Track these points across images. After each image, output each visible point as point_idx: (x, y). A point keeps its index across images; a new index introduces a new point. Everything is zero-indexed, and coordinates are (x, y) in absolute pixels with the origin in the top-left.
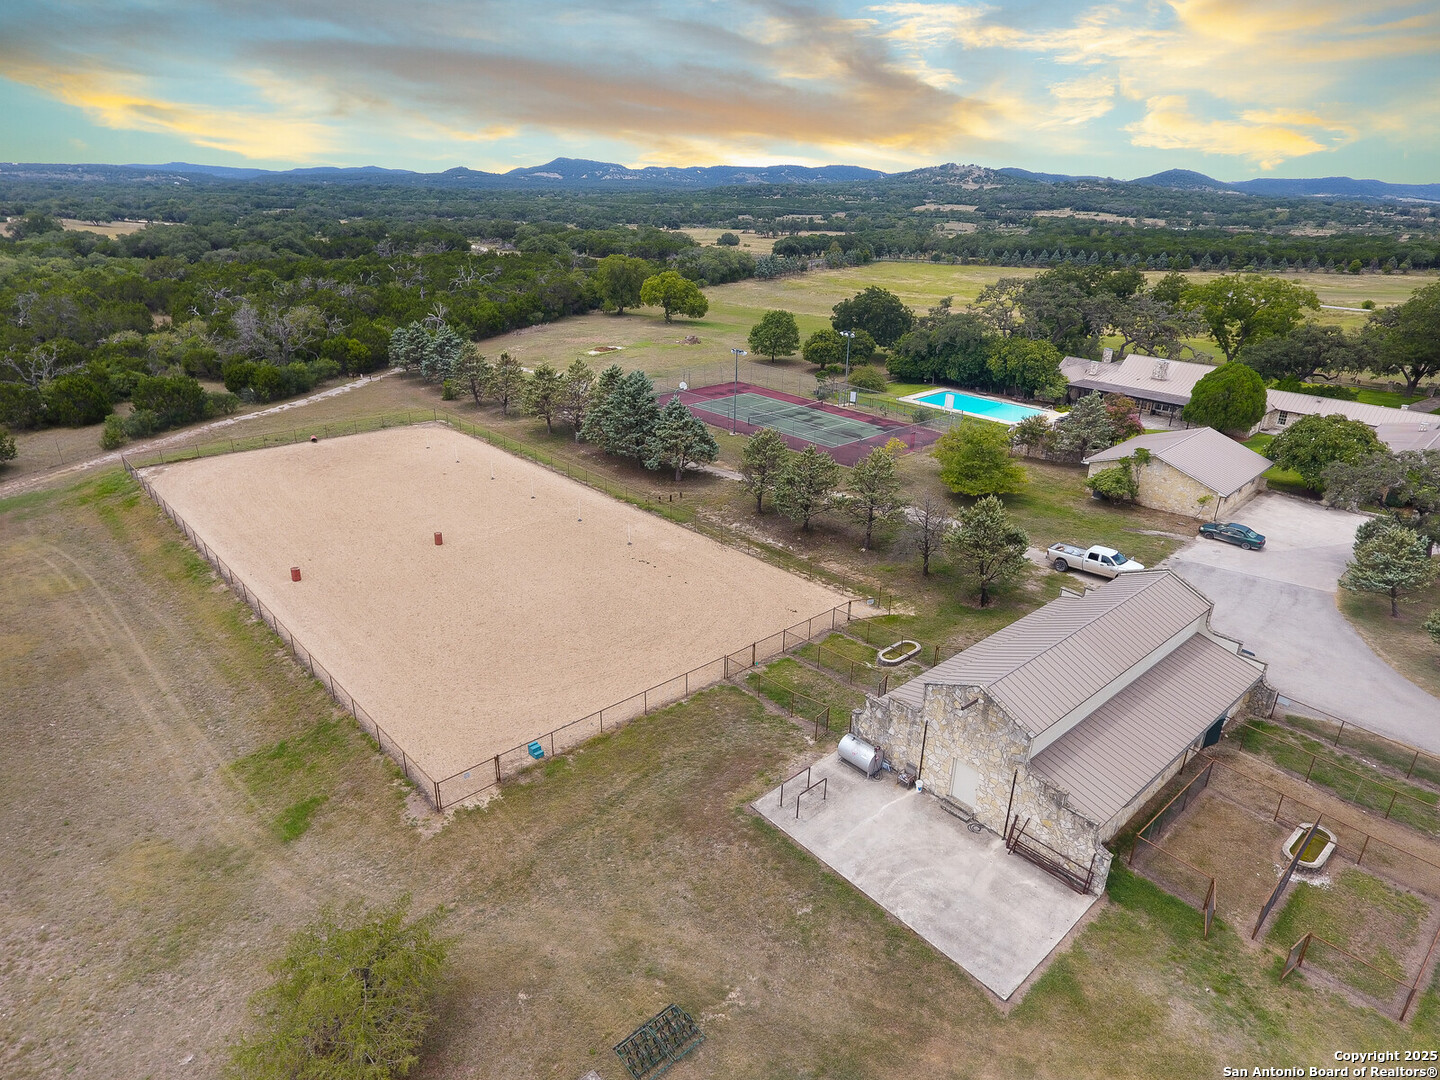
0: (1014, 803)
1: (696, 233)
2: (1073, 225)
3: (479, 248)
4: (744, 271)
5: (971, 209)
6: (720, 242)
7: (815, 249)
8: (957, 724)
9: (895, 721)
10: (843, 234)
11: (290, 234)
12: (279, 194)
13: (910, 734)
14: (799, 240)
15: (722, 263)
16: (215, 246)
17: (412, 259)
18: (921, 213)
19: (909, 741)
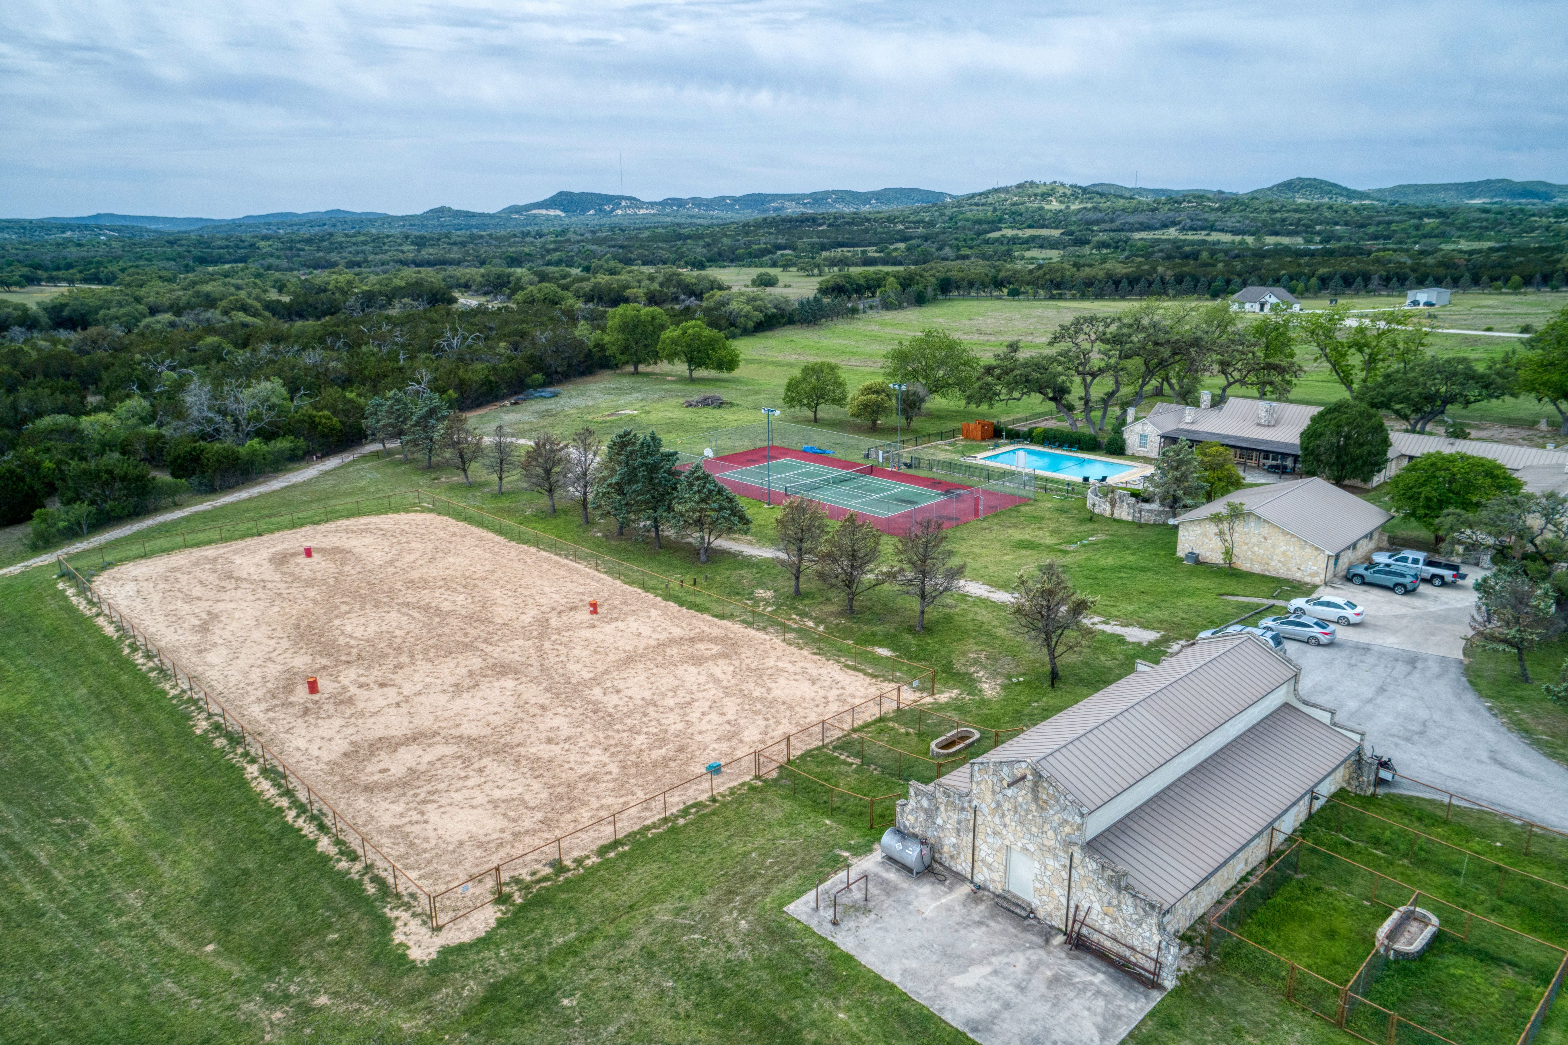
0: (1073, 890)
1: (726, 275)
2: (1179, 248)
3: (467, 301)
4: (783, 316)
5: (1056, 233)
6: (754, 283)
7: (868, 288)
8: (1006, 806)
9: (942, 808)
10: (901, 268)
11: (243, 294)
12: (227, 247)
13: (959, 822)
14: (848, 277)
15: (756, 309)
16: (153, 311)
17: (388, 318)
18: (997, 240)
19: (958, 831)
